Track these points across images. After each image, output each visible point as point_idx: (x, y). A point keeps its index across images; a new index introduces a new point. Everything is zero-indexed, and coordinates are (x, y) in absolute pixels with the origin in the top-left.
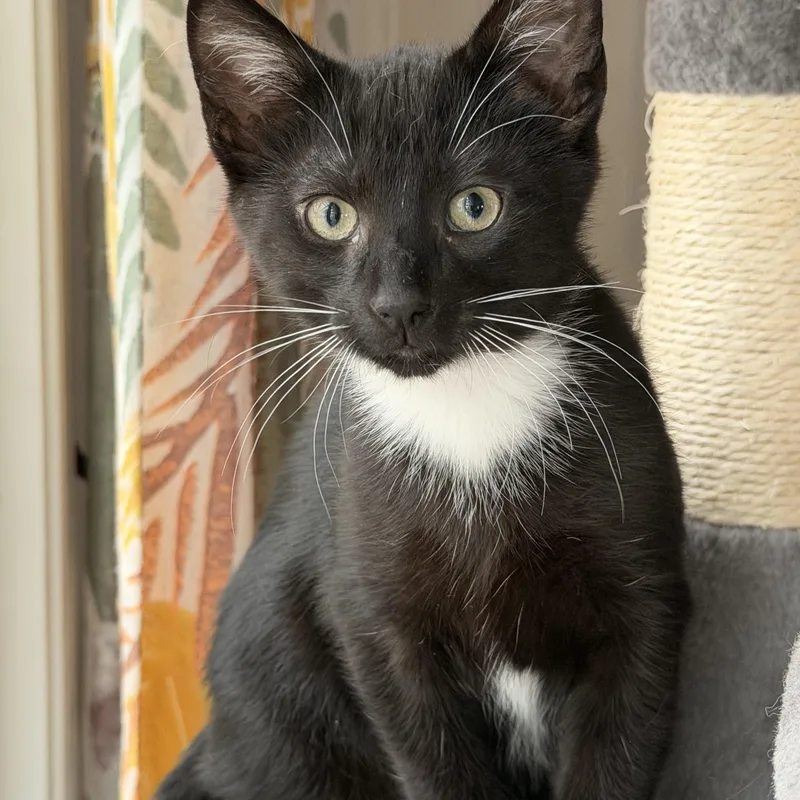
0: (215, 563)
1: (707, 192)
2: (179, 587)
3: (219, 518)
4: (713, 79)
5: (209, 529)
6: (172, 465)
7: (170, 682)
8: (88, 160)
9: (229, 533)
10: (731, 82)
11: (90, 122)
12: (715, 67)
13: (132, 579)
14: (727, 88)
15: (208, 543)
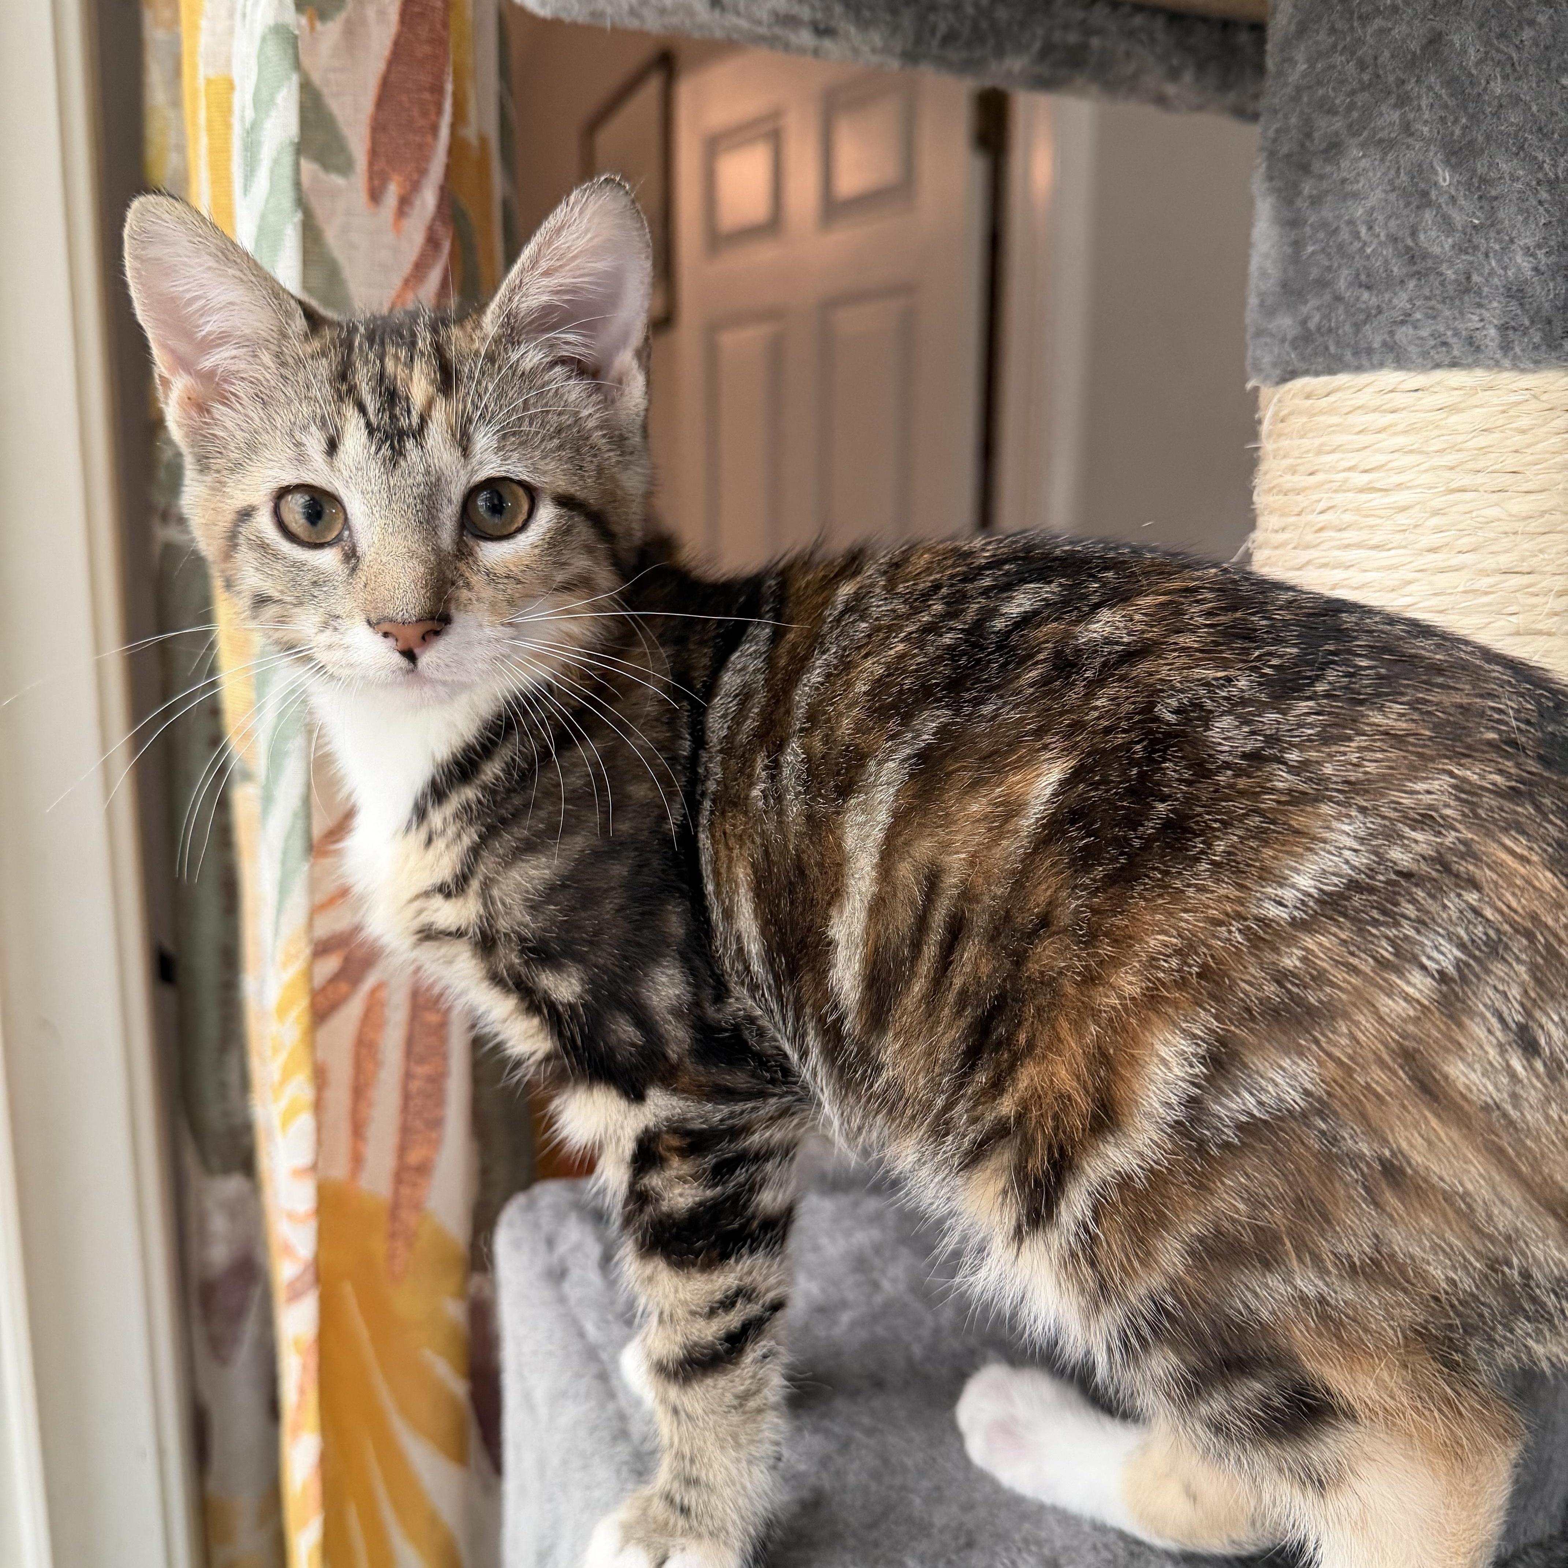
0: (419, 1124)
1: (1436, 540)
2: (357, 1160)
3: (421, 1061)
4: (1470, 341)
5: (408, 1076)
6: (343, 987)
7: (348, 1289)
8: (157, 550)
9: (437, 1080)
10: (1506, 347)
11: (159, 499)
12: (1473, 321)
13: (299, 1173)
14: (1499, 355)
15: (407, 1097)
